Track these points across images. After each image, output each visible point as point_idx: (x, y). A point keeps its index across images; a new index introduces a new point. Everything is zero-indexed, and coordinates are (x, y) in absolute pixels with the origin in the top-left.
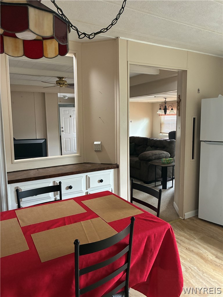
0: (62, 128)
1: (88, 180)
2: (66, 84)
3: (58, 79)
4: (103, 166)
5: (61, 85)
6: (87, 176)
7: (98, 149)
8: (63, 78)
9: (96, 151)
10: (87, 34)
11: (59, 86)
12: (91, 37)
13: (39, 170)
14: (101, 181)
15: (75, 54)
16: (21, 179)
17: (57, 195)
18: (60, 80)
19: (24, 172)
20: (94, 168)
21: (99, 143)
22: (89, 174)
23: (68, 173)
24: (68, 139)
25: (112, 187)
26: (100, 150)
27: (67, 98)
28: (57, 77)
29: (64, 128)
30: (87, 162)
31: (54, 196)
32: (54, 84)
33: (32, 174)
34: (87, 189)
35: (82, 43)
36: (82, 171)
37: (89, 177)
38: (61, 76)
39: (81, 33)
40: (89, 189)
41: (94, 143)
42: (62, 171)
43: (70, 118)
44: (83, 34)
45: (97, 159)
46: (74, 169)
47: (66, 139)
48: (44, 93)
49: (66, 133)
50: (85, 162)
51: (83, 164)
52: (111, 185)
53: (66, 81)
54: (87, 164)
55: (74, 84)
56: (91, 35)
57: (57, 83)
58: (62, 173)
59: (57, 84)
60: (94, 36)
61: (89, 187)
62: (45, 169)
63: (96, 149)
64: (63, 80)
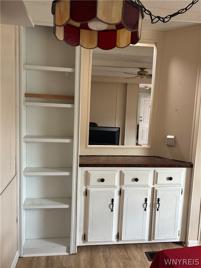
0: (141, 117)
1: (156, 175)
2: (146, 75)
3: (140, 70)
4: (174, 163)
5: (142, 76)
6: (155, 171)
7: (171, 144)
8: (145, 69)
9: (168, 145)
10: (161, 18)
11: (140, 77)
12: (166, 20)
13: (109, 157)
14: (170, 179)
15: (156, 44)
16: (91, 164)
17: (122, 185)
18: (141, 71)
19: (96, 157)
20: (164, 163)
21: (173, 137)
22: (158, 170)
23: (135, 164)
24: (146, 129)
25: (182, 187)
26: (173, 145)
27: (148, 88)
28: (139, 68)
29: (142, 117)
30: (157, 156)
31: (119, 185)
32: (136, 75)
33: (101, 161)
34: (153, 185)
35: (165, 32)
36: (151, 165)
37: (157, 172)
38: (143, 67)
39: (155, 17)
40: (156, 185)
41: (167, 137)
42: (129, 162)
43: (149, 107)
44: (157, 18)
45: (168, 155)
46: (141, 161)
47: (143, 128)
48: (127, 84)
49: (144, 123)
50: (155, 155)
51: (153, 157)
52: (182, 184)
53: (147, 72)
54: (157, 158)
55: (152, 75)
56: (166, 18)
57: (139, 73)
58: (129, 164)
59: (138, 75)
60: (170, 18)
61: (156, 183)
62: (114, 157)
63: (169, 144)
64: (145, 71)
